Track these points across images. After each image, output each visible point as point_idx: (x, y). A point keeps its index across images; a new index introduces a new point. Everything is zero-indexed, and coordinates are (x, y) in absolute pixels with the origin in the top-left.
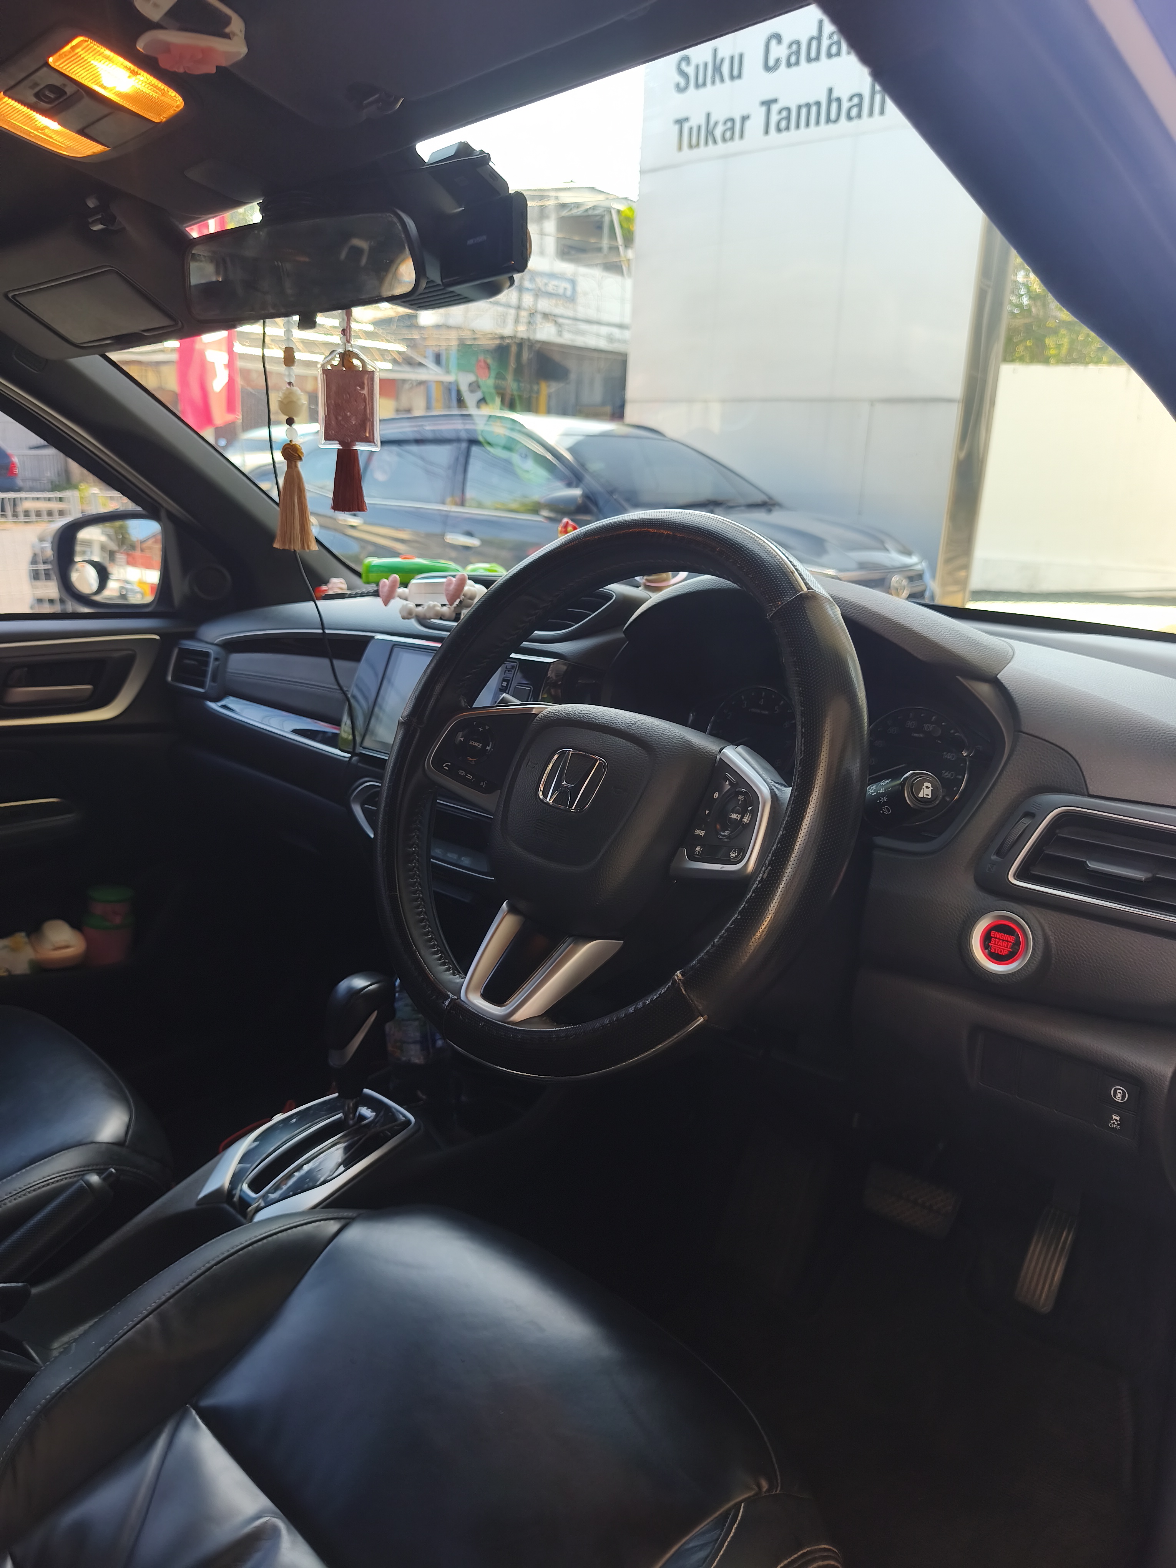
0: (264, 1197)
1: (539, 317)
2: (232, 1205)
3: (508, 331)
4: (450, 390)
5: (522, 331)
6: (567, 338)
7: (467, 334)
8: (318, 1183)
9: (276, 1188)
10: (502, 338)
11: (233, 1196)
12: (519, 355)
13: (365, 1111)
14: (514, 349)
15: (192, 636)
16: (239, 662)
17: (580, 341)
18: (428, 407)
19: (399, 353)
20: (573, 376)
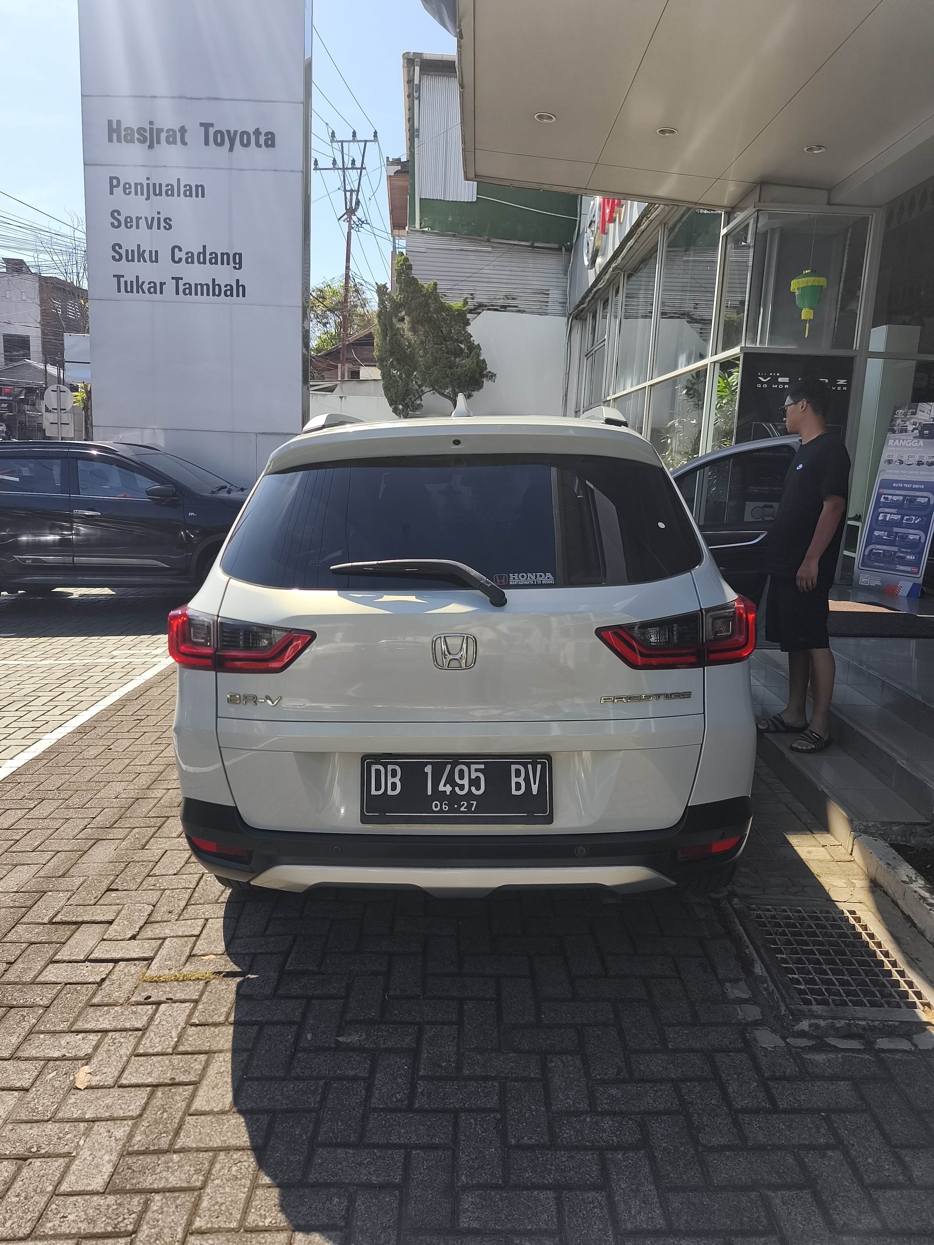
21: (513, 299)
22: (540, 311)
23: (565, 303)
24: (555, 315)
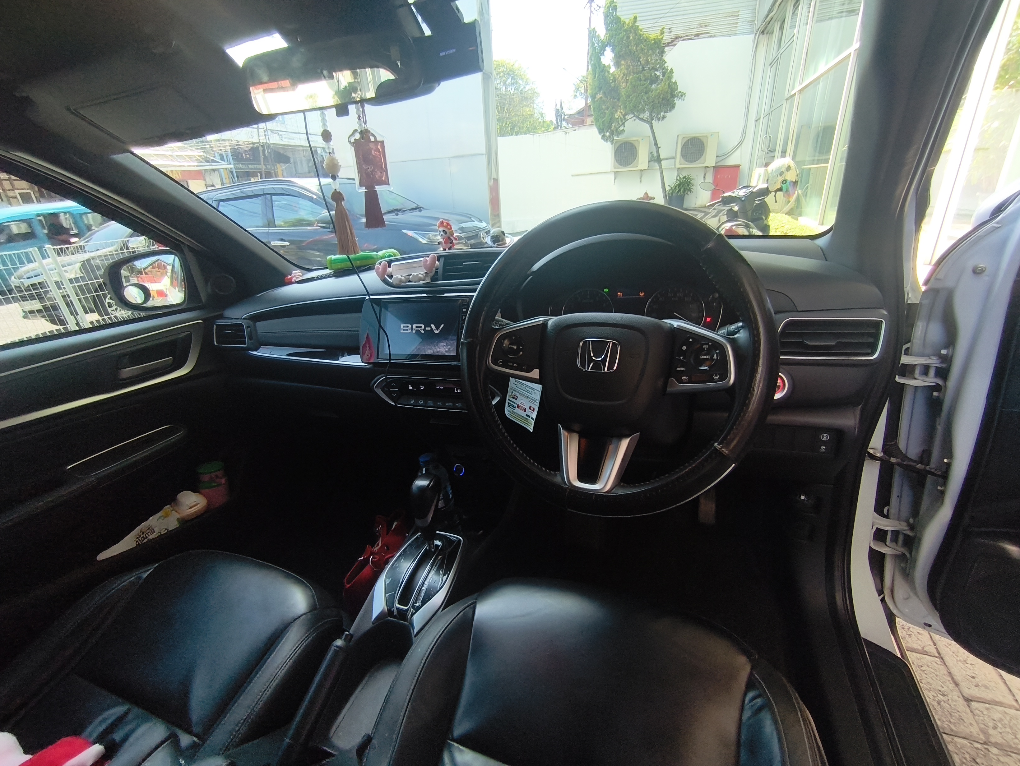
0: (413, 607)
1: (269, 132)
2: (395, 617)
3: (255, 140)
4: (232, 173)
5: (263, 140)
6: (285, 142)
7: (234, 142)
8: (438, 589)
9: (416, 600)
10: (253, 143)
11: (393, 612)
12: (264, 151)
13: (438, 543)
14: (261, 148)
15: (221, 317)
16: (262, 327)
17: (292, 143)
18: (222, 184)
19: (199, 156)
20: (292, 160)
21: (706, 26)
22: (730, 33)
23: (754, 21)
24: (743, 34)
